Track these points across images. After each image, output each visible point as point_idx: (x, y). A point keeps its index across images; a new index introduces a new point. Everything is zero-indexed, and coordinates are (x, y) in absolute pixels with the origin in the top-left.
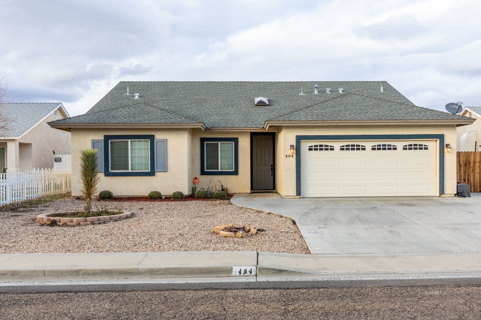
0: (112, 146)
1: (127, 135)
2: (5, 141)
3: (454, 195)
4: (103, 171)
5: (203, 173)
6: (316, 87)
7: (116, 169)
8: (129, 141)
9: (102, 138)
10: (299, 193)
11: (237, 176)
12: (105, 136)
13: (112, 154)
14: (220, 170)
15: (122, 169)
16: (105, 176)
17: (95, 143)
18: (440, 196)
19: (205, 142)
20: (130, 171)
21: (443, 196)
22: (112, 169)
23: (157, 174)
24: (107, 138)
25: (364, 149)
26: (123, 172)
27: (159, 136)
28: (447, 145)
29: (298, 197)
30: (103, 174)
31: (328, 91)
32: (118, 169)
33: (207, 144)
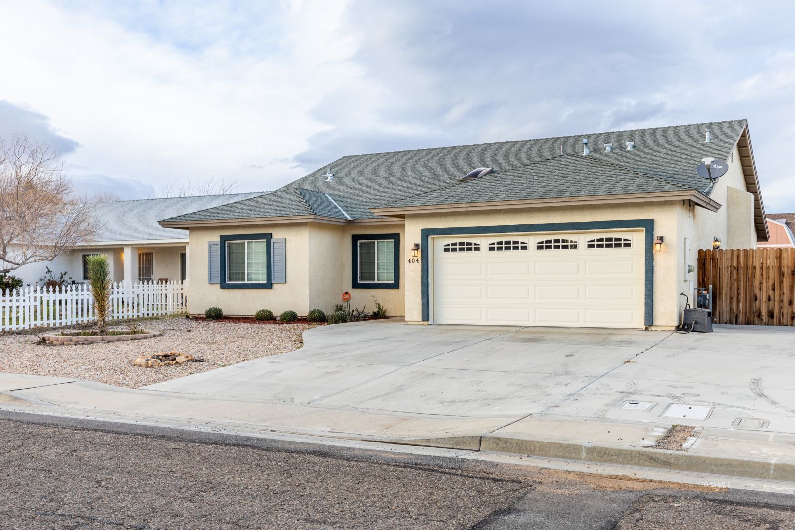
0: (229, 250)
1: (243, 235)
2: (122, 246)
3: (674, 328)
4: (219, 282)
5: (355, 285)
6: (586, 144)
7: (233, 280)
8: (246, 241)
9: (218, 239)
10: (425, 317)
11: (398, 290)
12: (221, 237)
13: (229, 260)
14: (376, 282)
15: (239, 280)
16: (221, 288)
17: (211, 246)
18: (647, 329)
19: (358, 241)
20: (246, 282)
21: (653, 328)
22: (230, 280)
23: (275, 286)
24: (223, 239)
25: (525, 248)
26: (239, 284)
27: (278, 235)
28: (661, 238)
29: (426, 323)
30: (219, 286)
31: (607, 148)
32: (236, 280)
33: (361, 243)
